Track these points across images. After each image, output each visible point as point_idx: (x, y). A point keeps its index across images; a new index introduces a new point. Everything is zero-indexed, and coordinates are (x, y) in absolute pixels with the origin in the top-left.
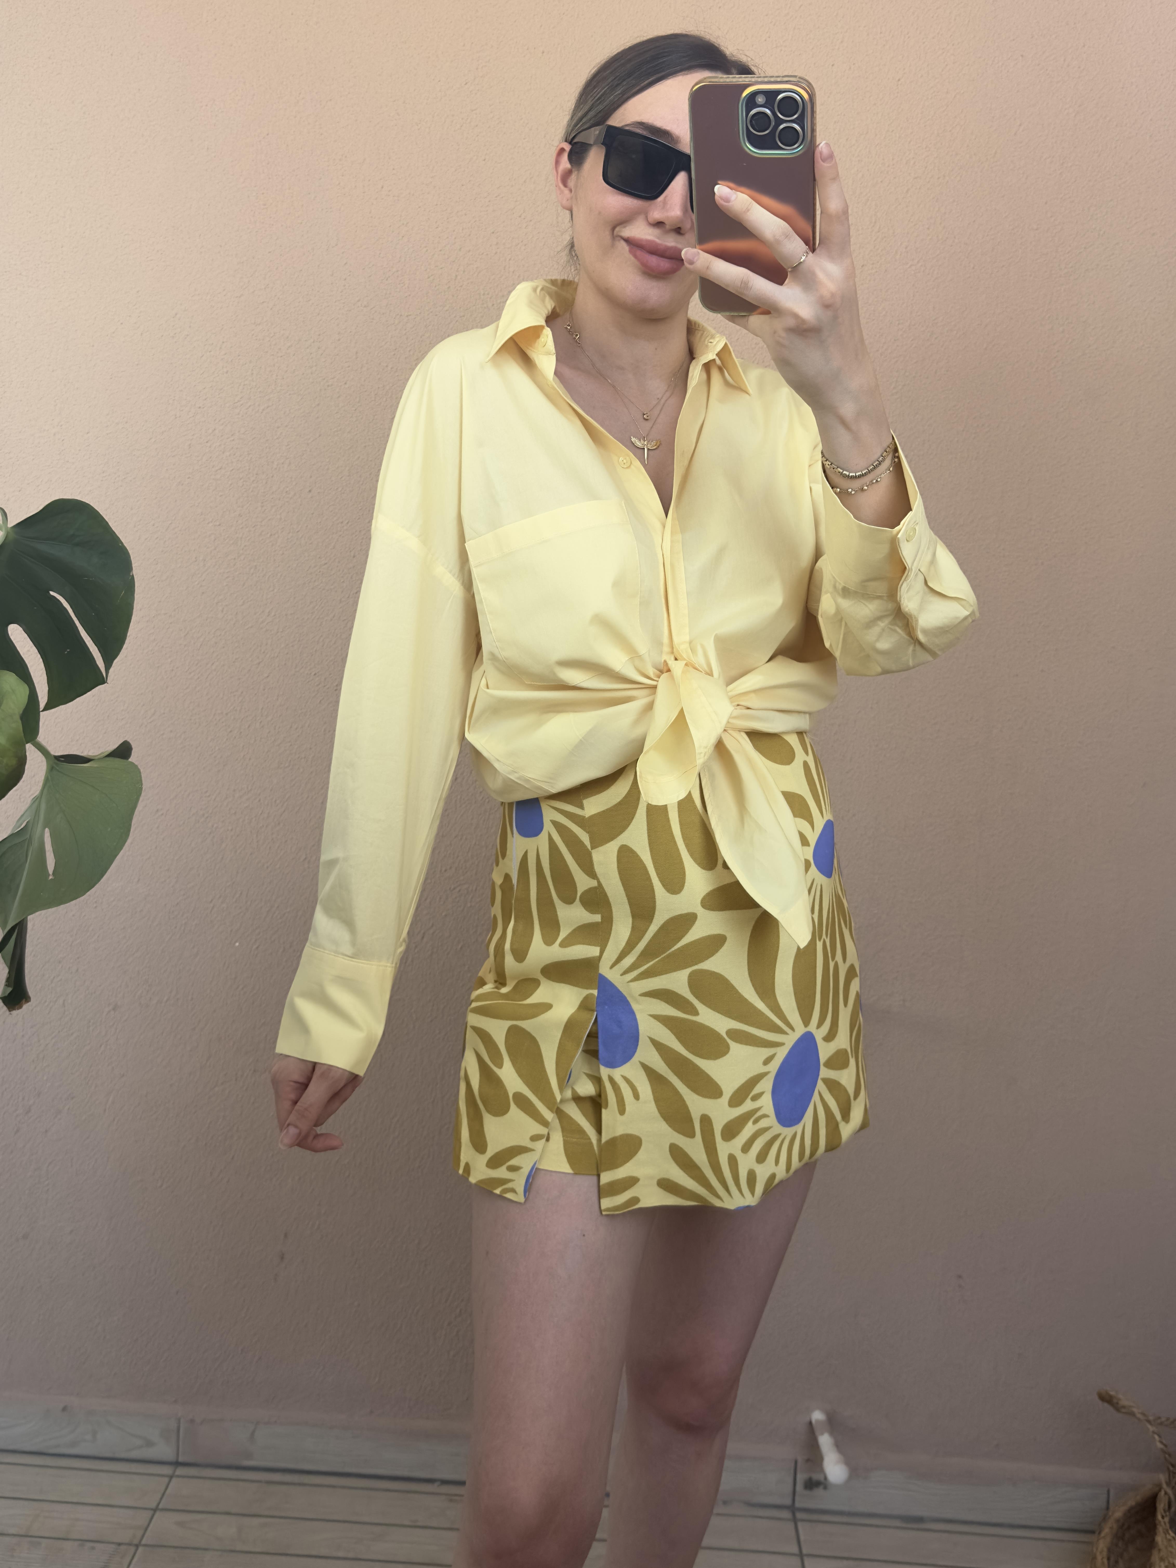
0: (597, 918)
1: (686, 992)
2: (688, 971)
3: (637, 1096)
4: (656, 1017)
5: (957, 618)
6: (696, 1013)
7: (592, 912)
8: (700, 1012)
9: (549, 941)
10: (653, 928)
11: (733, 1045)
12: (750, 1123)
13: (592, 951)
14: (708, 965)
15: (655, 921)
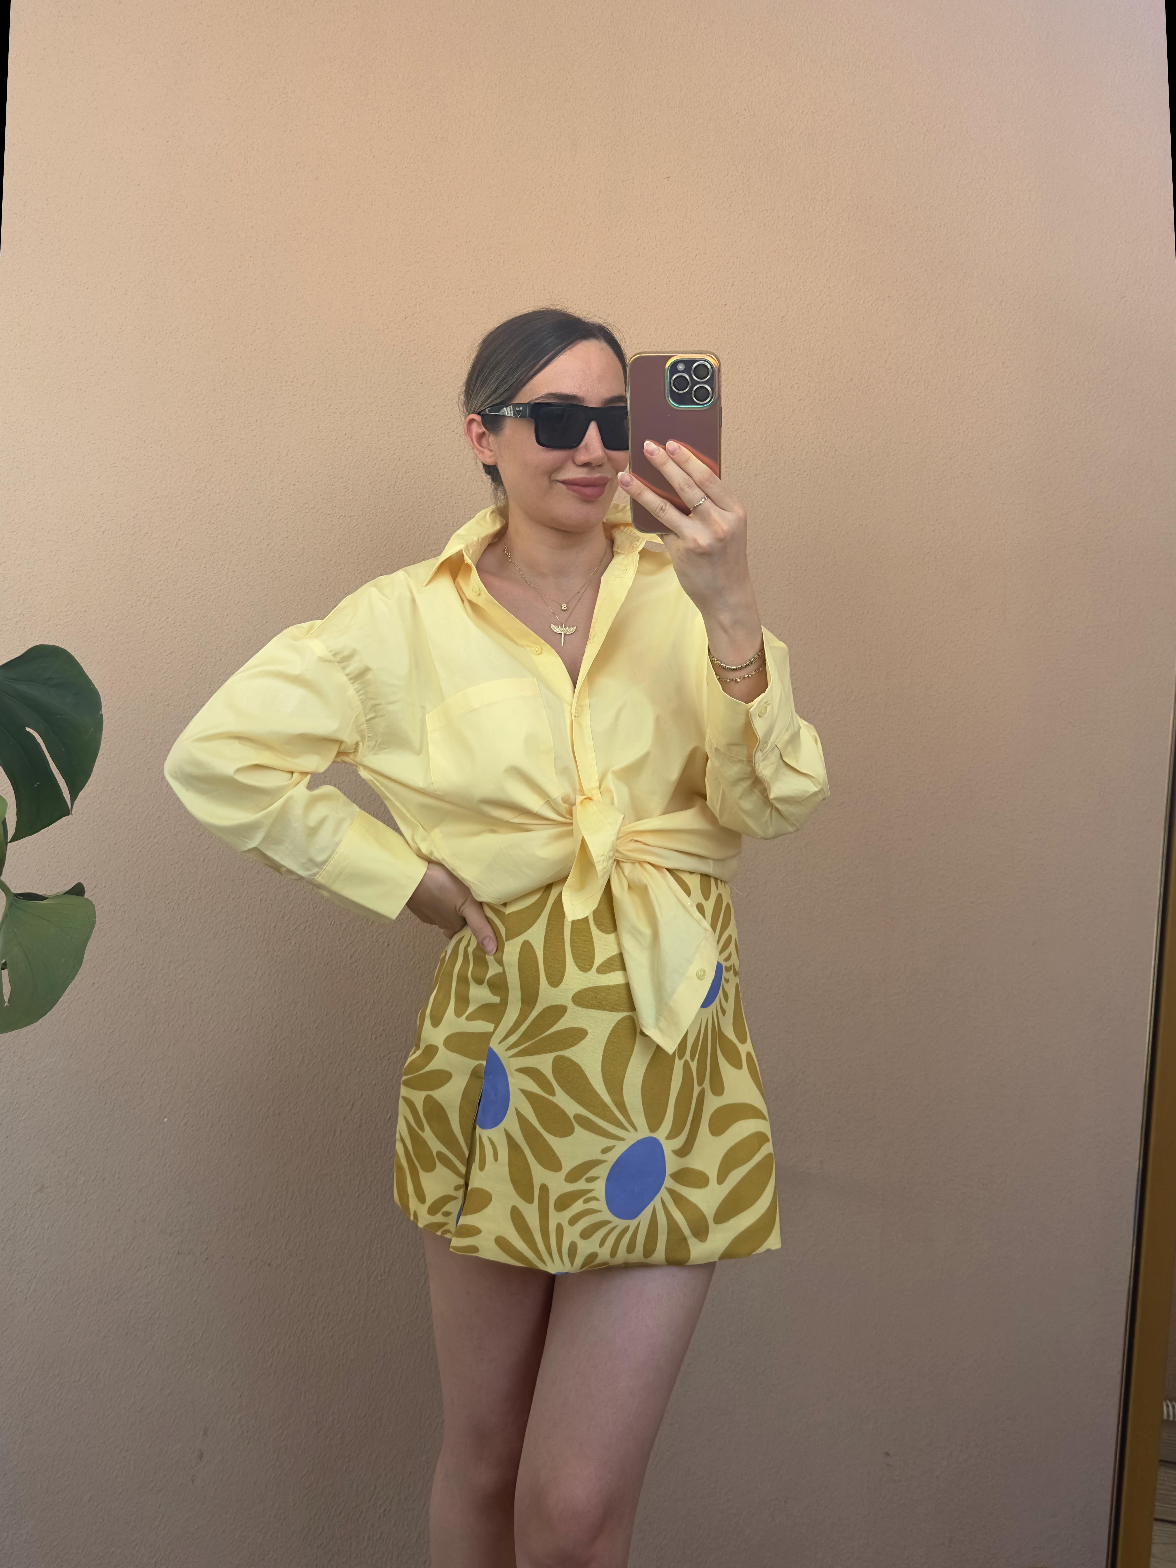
0: (497, 999)
1: (549, 1073)
2: (553, 1055)
3: (496, 1158)
4: (524, 1092)
5: (808, 792)
6: (553, 1094)
7: (494, 994)
8: (557, 1093)
9: (458, 1013)
10: (534, 1013)
11: (578, 1128)
12: (581, 1201)
13: (488, 1027)
14: (568, 1053)
15: (536, 1007)
